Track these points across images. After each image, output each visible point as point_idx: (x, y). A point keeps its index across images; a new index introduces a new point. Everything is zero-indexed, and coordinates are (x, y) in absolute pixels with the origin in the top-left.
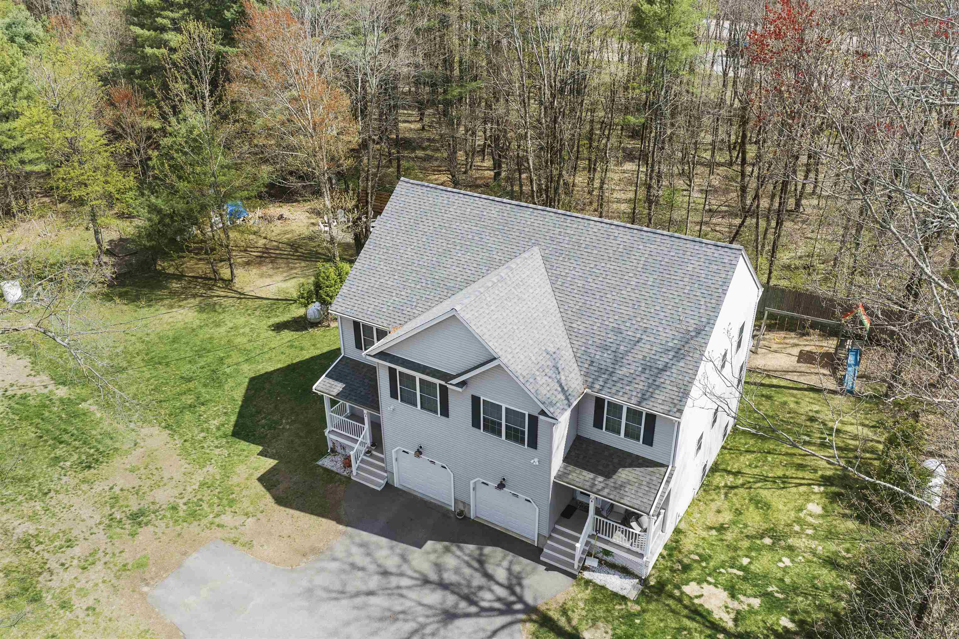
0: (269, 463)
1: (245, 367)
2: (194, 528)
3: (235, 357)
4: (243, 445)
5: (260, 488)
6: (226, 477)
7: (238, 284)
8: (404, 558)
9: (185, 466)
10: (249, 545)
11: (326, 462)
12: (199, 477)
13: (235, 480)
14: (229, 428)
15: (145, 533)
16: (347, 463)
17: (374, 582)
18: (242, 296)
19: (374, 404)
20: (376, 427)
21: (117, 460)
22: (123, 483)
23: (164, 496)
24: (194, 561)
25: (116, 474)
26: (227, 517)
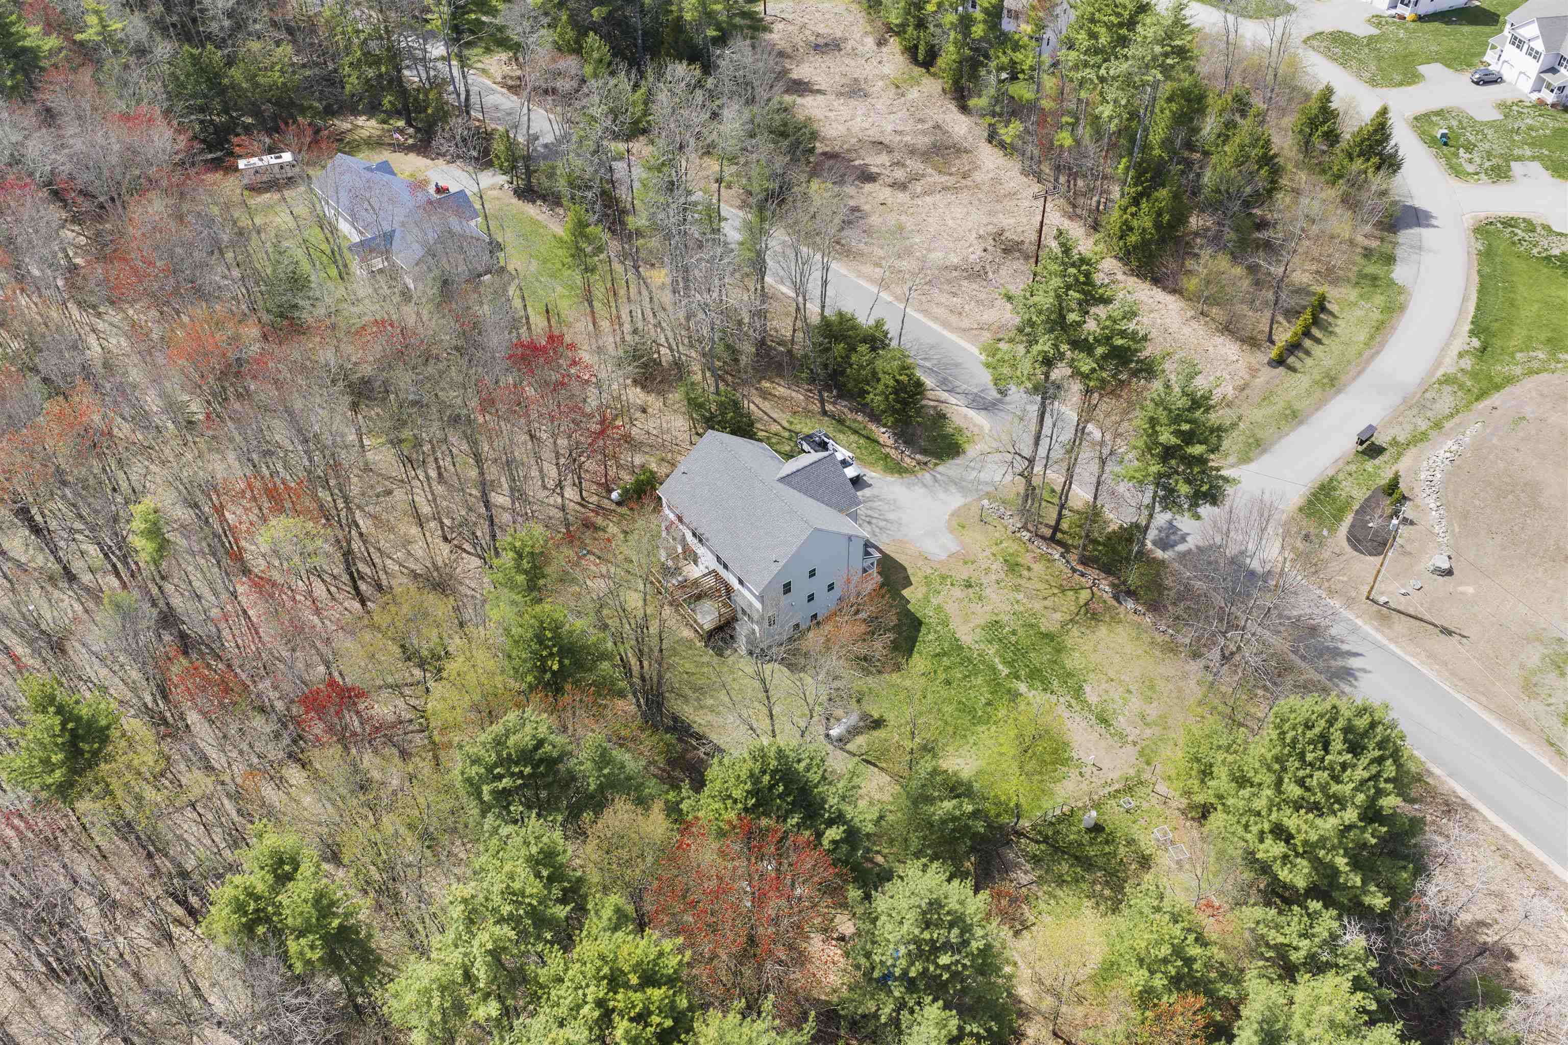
0: (906, 594)
2: (944, 572)
4: (918, 614)
5: (912, 581)
6: (927, 594)
9: (946, 608)
10: (920, 555)
12: (941, 598)
13: (924, 590)
15: (965, 576)
21: (982, 622)
22: (977, 608)
23: (957, 592)
24: (943, 556)
25: (982, 615)
26: (929, 571)
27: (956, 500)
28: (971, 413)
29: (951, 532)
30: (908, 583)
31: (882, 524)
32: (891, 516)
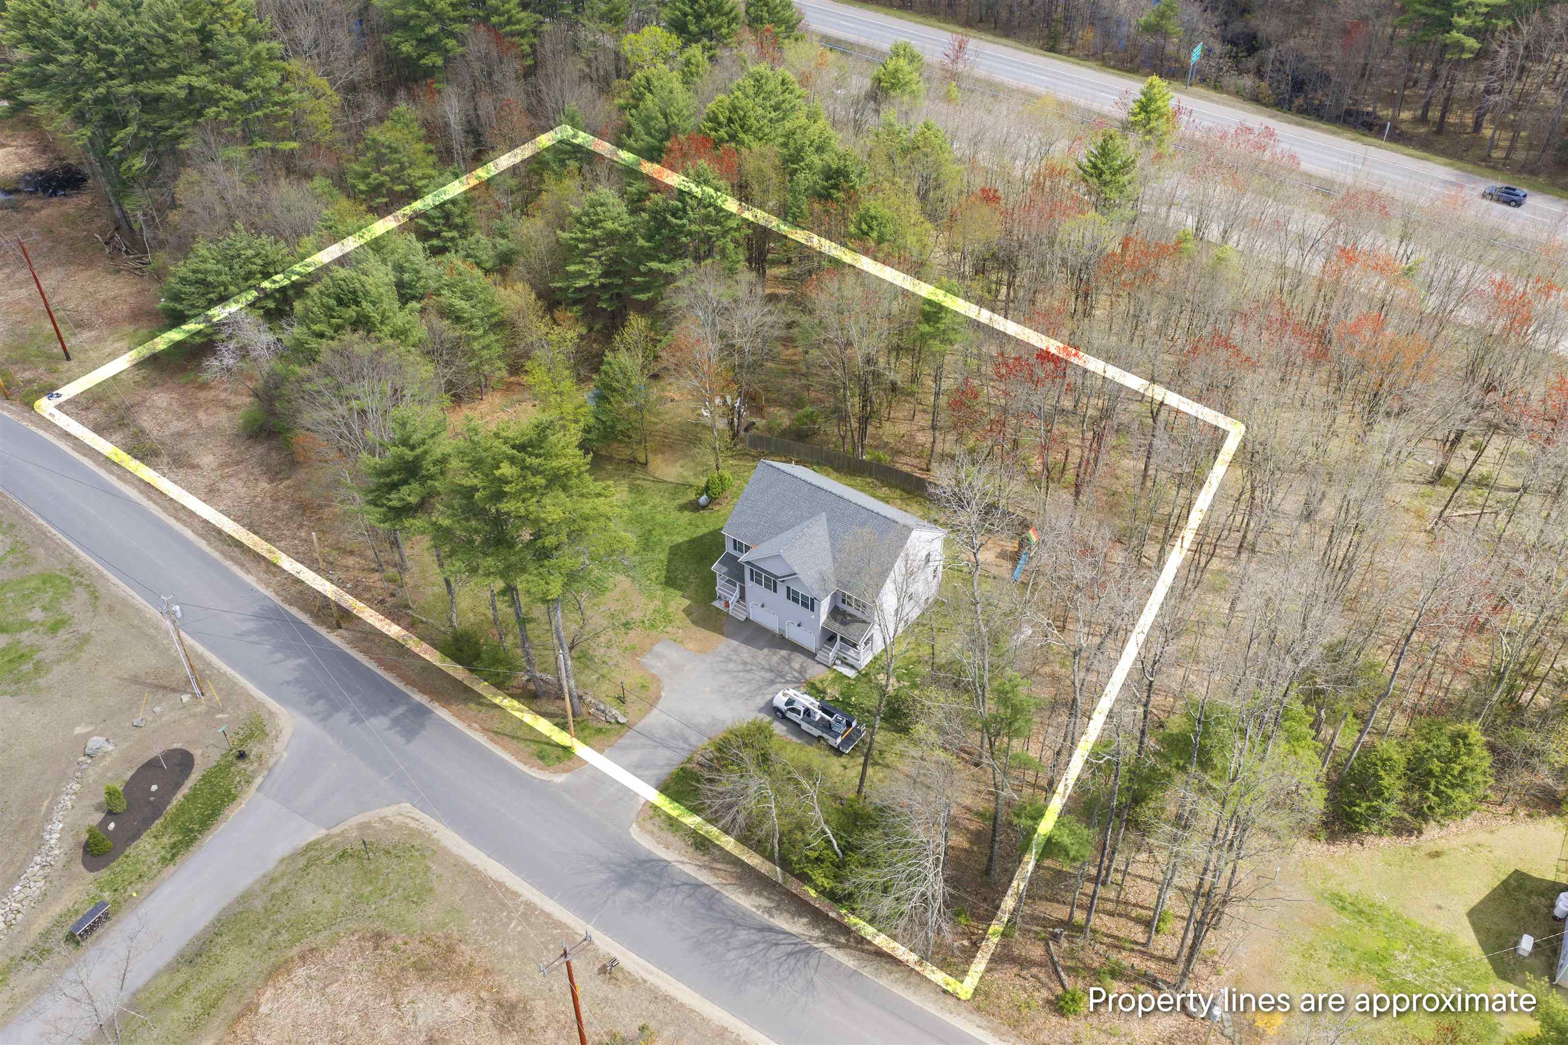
0: (687, 602)
1: (665, 538)
2: (653, 633)
3: (658, 531)
4: (671, 590)
5: (683, 615)
6: (666, 607)
7: (651, 467)
8: (754, 657)
9: (644, 600)
10: (682, 642)
11: (716, 604)
12: (652, 607)
13: (670, 610)
14: (663, 580)
15: (632, 633)
16: (727, 605)
17: (741, 667)
18: (657, 481)
19: (742, 581)
20: (742, 590)
21: (608, 594)
22: (614, 607)
23: (636, 615)
24: (658, 648)
25: (610, 602)
26: (669, 629)
27: (654, 719)
28: (660, 852)
29: (654, 676)
30: (688, 612)
31: (731, 666)
32: (724, 678)
